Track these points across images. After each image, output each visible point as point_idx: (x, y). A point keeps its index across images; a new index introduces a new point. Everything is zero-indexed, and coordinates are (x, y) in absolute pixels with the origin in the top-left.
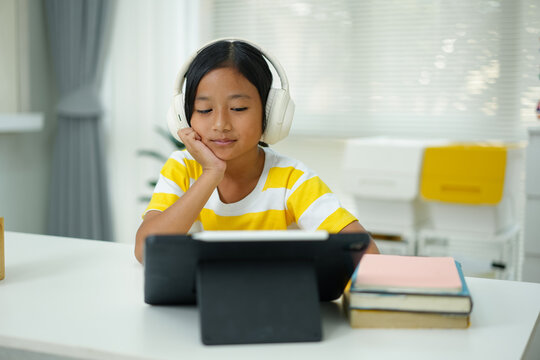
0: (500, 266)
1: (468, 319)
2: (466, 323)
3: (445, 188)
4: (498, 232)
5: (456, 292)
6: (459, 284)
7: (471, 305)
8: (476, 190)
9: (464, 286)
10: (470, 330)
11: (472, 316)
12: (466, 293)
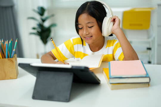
0: (149, 49)
1: (149, 84)
2: (148, 85)
3: (131, 25)
4: (149, 37)
5: (144, 76)
6: (145, 73)
7: (150, 80)
8: (141, 25)
9: (147, 74)
10: (150, 88)
11: (150, 83)
12: (148, 76)
